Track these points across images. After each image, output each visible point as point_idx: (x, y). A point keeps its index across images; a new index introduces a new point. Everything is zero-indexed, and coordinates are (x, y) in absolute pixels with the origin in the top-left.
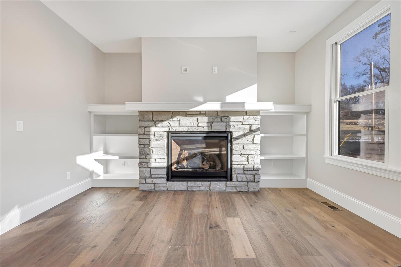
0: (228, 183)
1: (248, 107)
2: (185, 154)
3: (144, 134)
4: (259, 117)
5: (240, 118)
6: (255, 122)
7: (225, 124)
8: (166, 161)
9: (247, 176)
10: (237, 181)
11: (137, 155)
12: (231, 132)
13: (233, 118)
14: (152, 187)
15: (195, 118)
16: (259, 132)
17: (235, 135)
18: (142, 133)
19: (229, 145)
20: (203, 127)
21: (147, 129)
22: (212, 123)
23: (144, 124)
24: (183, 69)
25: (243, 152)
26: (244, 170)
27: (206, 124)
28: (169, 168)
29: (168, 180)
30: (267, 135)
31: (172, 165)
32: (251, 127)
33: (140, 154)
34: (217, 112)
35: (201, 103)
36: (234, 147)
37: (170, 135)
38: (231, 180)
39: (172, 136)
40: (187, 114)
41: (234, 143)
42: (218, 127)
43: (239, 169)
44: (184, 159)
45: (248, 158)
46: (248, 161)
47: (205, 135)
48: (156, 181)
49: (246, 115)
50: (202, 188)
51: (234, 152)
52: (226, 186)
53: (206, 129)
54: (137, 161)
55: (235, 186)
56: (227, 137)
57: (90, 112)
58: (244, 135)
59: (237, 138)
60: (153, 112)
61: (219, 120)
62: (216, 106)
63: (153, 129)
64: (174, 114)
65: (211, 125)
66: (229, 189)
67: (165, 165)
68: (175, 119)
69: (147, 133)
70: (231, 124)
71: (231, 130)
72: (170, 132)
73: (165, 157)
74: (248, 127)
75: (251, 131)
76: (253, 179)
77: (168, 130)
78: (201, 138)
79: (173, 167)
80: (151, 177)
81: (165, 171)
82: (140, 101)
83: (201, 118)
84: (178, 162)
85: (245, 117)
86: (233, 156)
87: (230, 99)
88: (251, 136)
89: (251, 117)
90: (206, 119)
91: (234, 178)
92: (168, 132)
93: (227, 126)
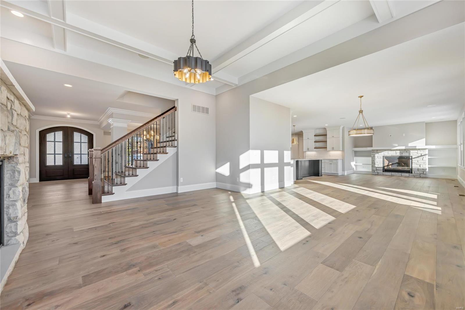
0: (410, 174)
1: (417, 148)
2: (390, 164)
3: (374, 157)
4: (426, 151)
5: (416, 151)
6: (424, 152)
7: (408, 153)
8: (382, 165)
9: (420, 172)
10: (415, 173)
11: (371, 164)
12: (412, 156)
13: (411, 151)
14: (377, 173)
15: (395, 152)
17: (413, 157)
18: (372, 156)
19: (411, 160)
20: (398, 155)
21: (374, 155)
22: (402, 153)
23: (373, 153)
24: (389, 135)
25: (418, 163)
26: (418, 170)
27: (399, 154)
28: (384, 167)
29: (383, 172)
30: (431, 157)
31: (385, 166)
32: (421, 154)
33: (372, 163)
34: (405, 149)
35: (396, 147)
36: (413, 161)
37: (384, 157)
38: (412, 173)
40: (391, 150)
41: (413, 160)
42: (405, 154)
43: (416, 169)
44: (390, 165)
45: (420, 165)
46: (420, 166)
47: (398, 157)
48: (378, 172)
49: (419, 150)
50: (398, 175)
51: (413, 163)
52: (409, 175)
53: (399, 155)
54: (371, 165)
55: (414, 175)
56: (410, 158)
57: (353, 150)
58: (418, 157)
59: (414, 158)
60: (377, 150)
61: (406, 152)
62: (404, 148)
63: (376, 155)
64: (385, 150)
65: (402, 154)
66: (410, 176)
67: (382, 166)
68: (386, 152)
70: (411, 153)
71: (411, 155)
73: (382, 164)
75: (421, 156)
76: (423, 173)
79: (385, 167)
80: (376, 170)
81: (382, 169)
82: (372, 147)
83: (397, 152)
84: (388, 166)
85: (418, 151)
86: (413, 165)
87: (410, 145)
88: (421, 158)
89: (421, 151)
90: (399, 152)
91: (413, 172)
92: (383, 156)
93: (409, 154)
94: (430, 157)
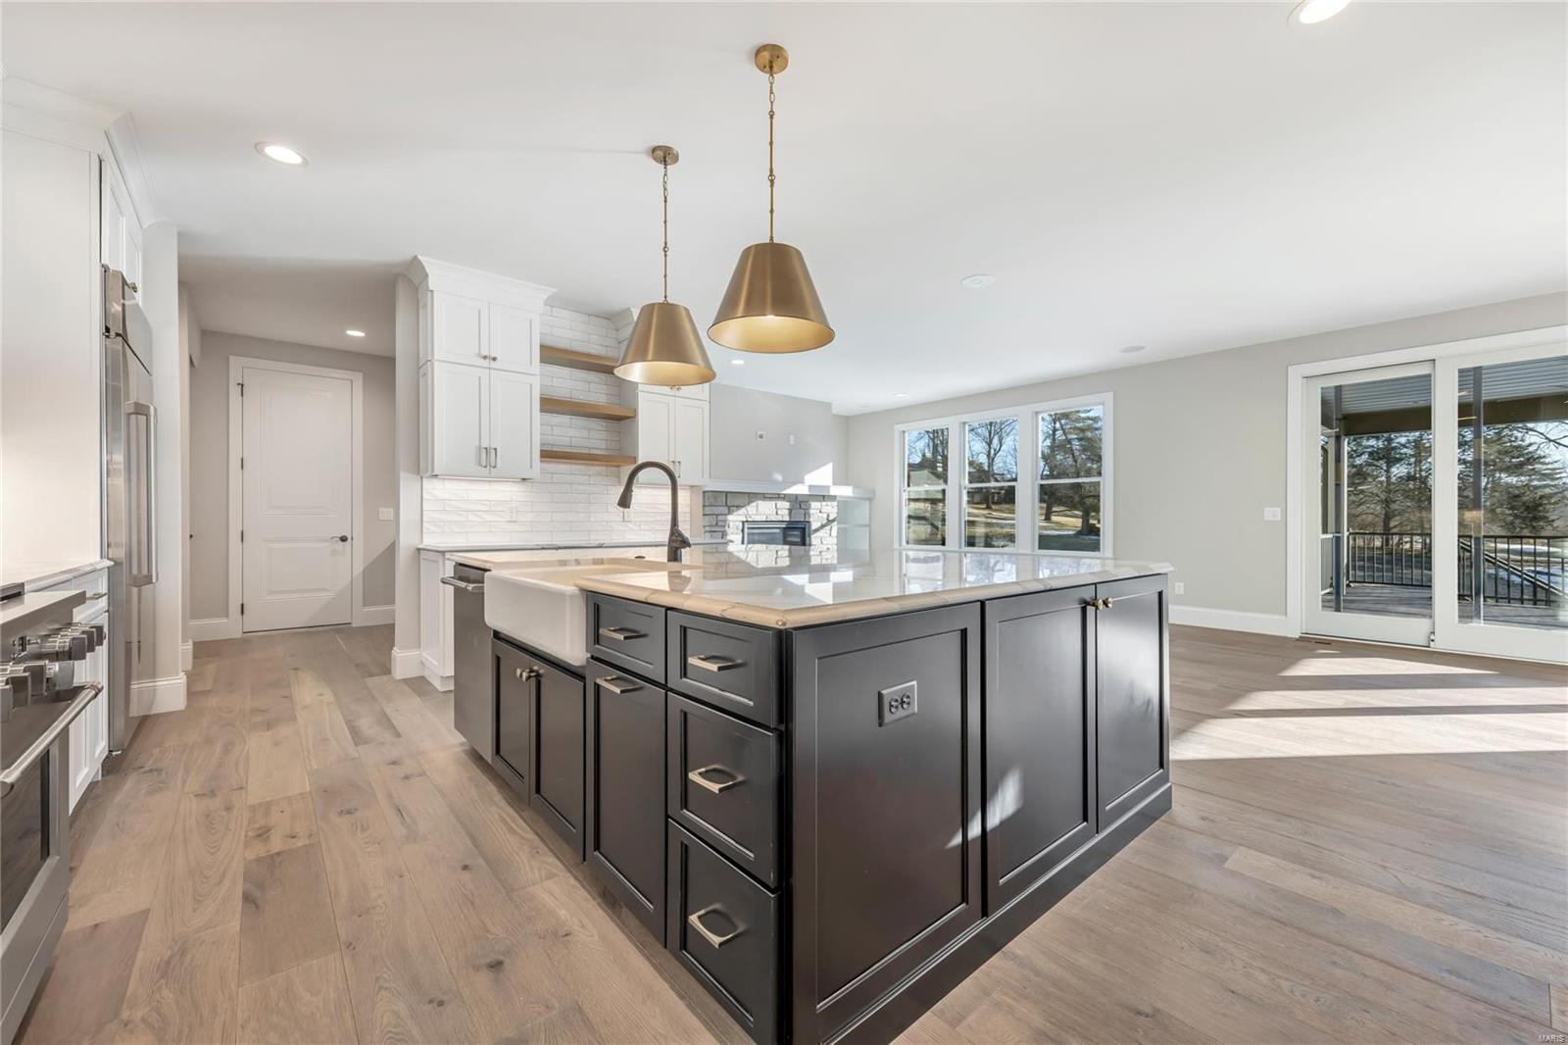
4: (835, 503)
5: (819, 505)
6: (831, 509)
7: (804, 512)
12: (810, 523)
13: (811, 505)
15: (773, 503)
16: (835, 523)
17: (814, 526)
18: (714, 523)
20: (783, 516)
21: (720, 518)
22: (791, 510)
23: (717, 510)
24: (758, 435)
27: (785, 512)
32: (828, 516)
34: (801, 496)
37: (746, 525)
39: (749, 528)
40: (765, 497)
41: (812, 536)
42: (798, 516)
47: (783, 526)
49: (824, 501)
53: (788, 519)
56: (805, 529)
58: (823, 526)
59: (817, 530)
60: (727, 493)
61: (799, 506)
62: (798, 489)
63: (729, 517)
64: (752, 497)
65: (791, 513)
68: (752, 503)
69: (720, 523)
70: (812, 511)
71: (810, 520)
72: (747, 521)
74: (825, 516)
75: (830, 522)
77: (745, 520)
78: (778, 531)
83: (781, 504)
85: (824, 503)
88: (828, 528)
89: (829, 503)
90: (787, 505)
92: (743, 523)
93: (807, 514)
94: (842, 526)
